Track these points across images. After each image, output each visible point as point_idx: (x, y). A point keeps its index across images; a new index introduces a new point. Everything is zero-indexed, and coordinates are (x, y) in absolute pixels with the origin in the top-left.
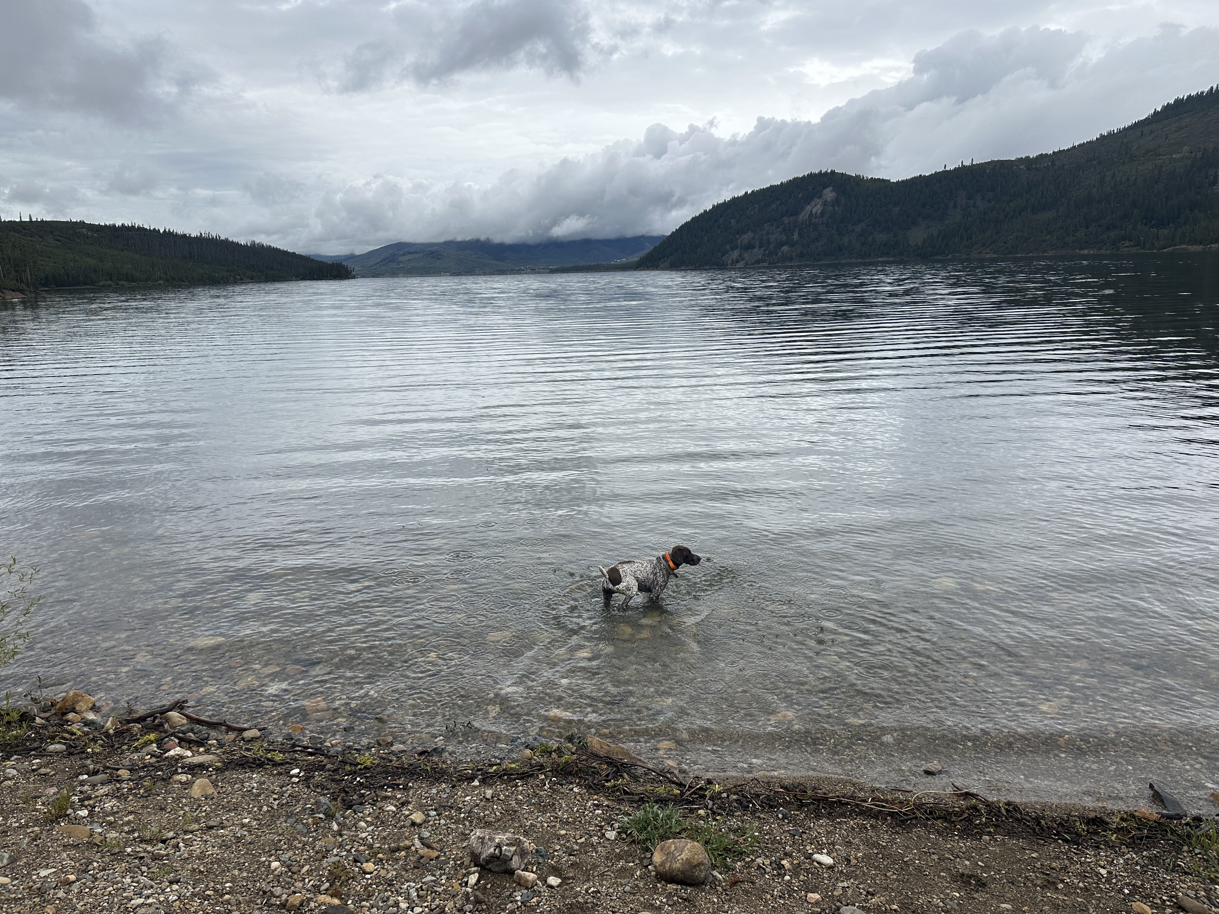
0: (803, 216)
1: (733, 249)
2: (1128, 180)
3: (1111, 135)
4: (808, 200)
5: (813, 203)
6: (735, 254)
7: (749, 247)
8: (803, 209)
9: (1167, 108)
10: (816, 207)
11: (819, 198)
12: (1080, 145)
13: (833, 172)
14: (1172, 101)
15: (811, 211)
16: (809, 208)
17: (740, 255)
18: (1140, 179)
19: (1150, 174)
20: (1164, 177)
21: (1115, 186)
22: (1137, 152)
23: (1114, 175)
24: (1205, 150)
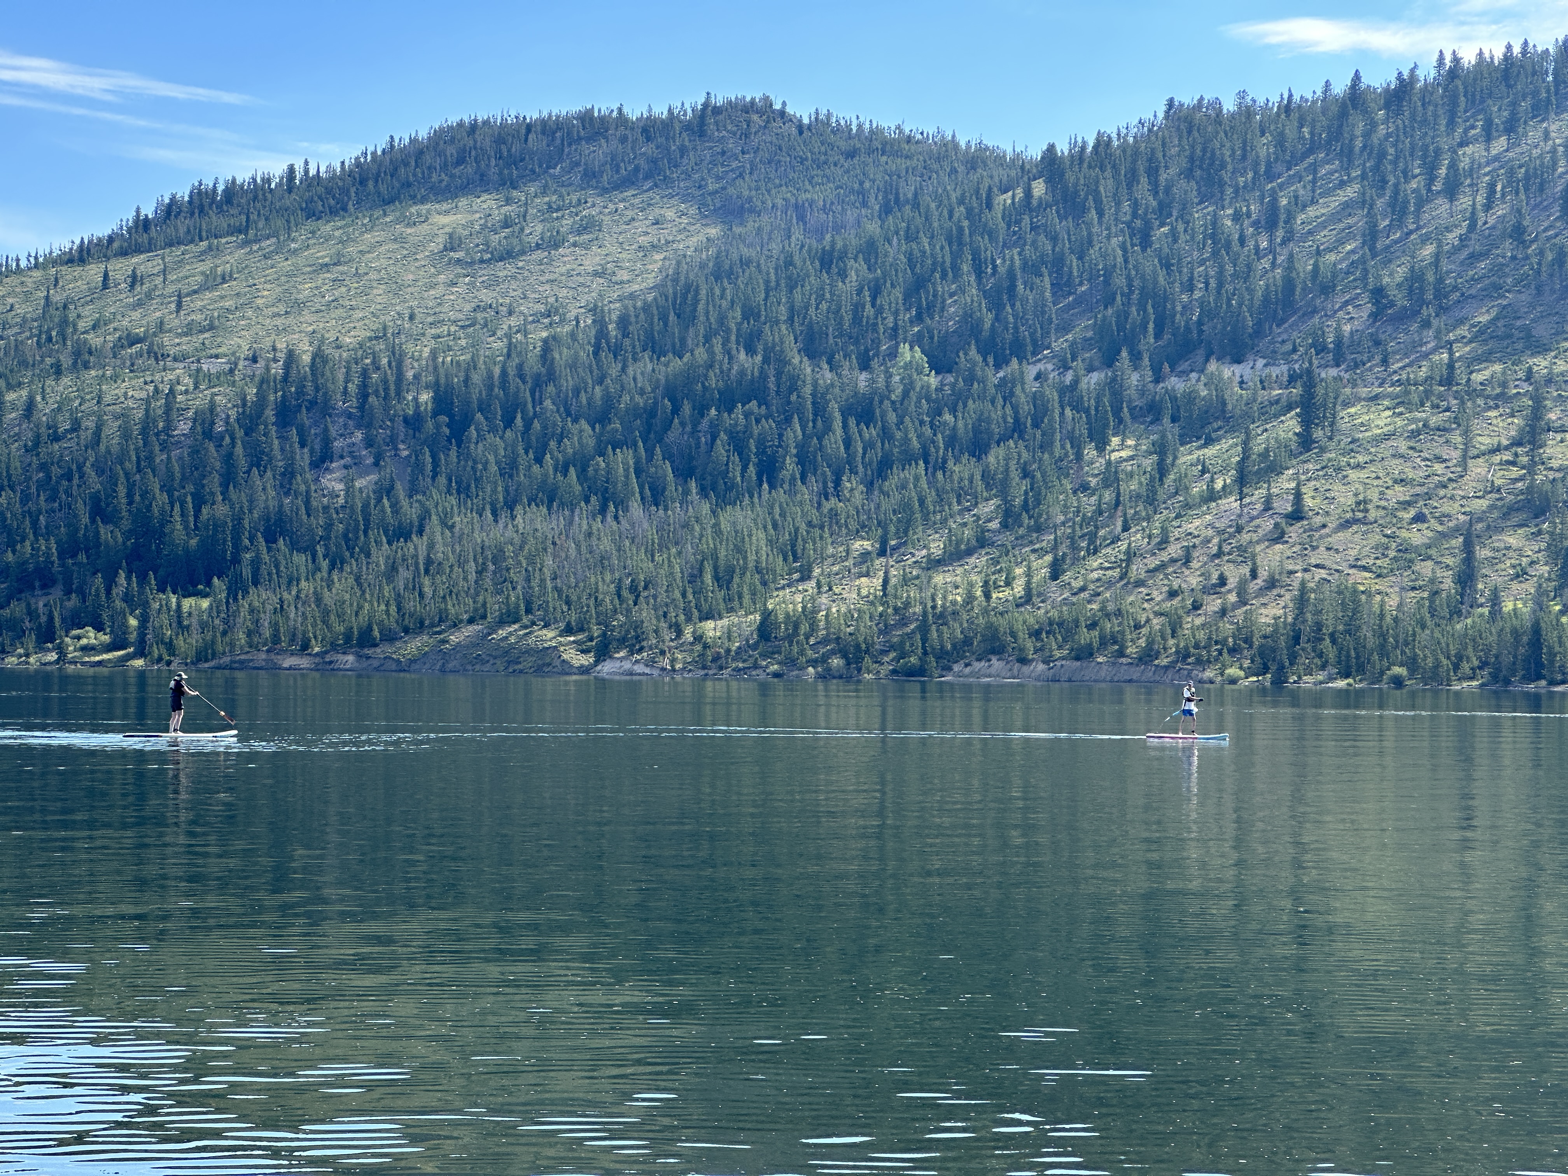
2: (76, 427)
9: (170, 210)
14: (183, 193)
18: (112, 428)
19: (139, 414)
20: (183, 427)
21: (37, 444)
22: (94, 340)
23: (30, 408)
24: (291, 357)
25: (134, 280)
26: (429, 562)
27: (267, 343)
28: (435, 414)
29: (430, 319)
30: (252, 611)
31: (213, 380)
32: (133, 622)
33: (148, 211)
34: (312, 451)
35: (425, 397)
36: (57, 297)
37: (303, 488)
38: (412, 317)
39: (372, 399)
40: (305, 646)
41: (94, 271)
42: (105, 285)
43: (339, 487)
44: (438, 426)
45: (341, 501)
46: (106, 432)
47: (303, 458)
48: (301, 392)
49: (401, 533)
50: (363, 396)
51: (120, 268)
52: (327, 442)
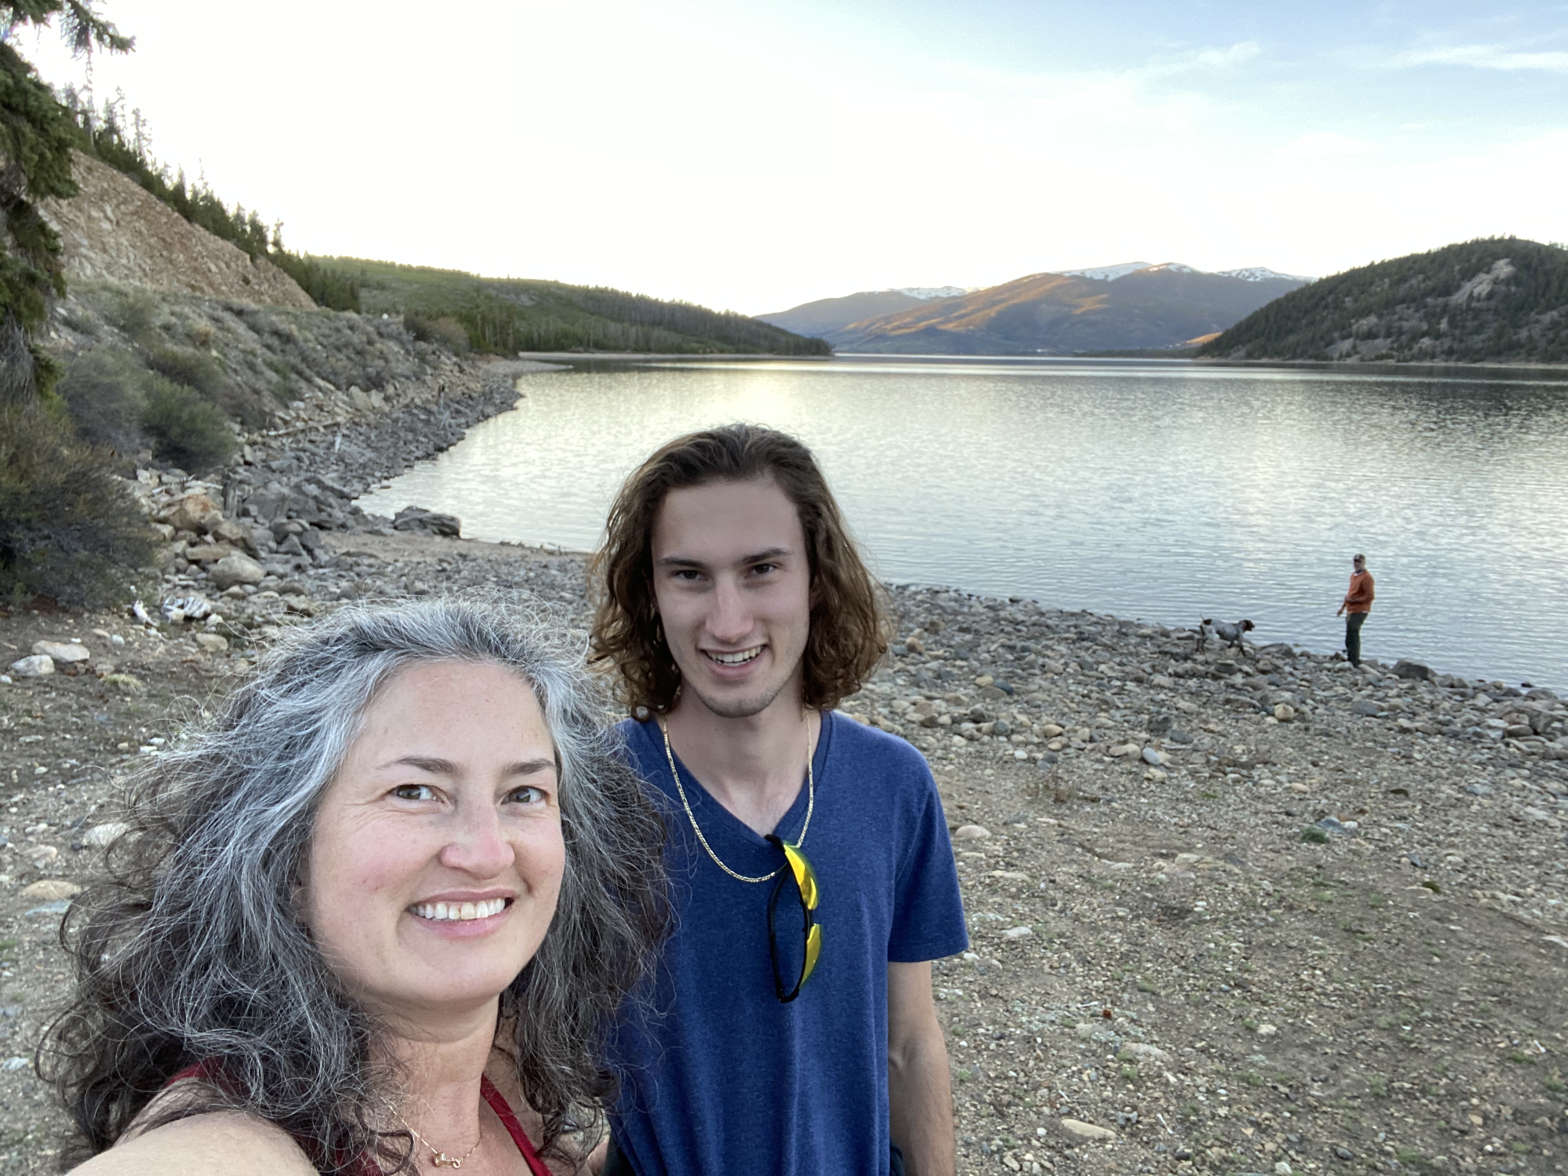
0: (1459, 298)
1: (1344, 338)
4: (1469, 274)
5: (1476, 280)
6: (1346, 345)
7: (1370, 335)
8: (1459, 287)
10: (1481, 285)
11: (1488, 272)
13: (1513, 239)
15: (1472, 293)
16: (1467, 287)
17: (1354, 347)
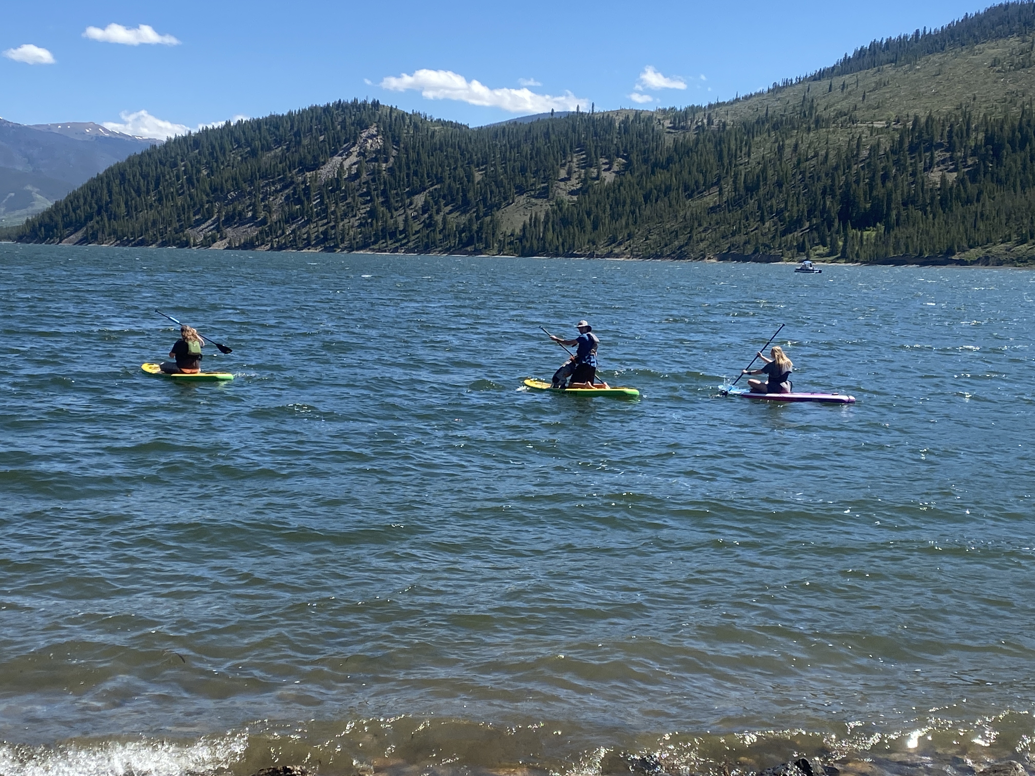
0: (327, 172)
3: (787, 85)
4: (336, 145)
5: (344, 152)
8: (326, 161)
9: (861, 53)
12: (746, 98)
13: (376, 104)
14: (867, 45)
15: (342, 165)
16: (337, 159)
18: (832, 154)
19: (844, 149)
20: (865, 153)
21: (799, 162)
22: (825, 115)
23: (796, 146)
24: (916, 120)
25: (844, 86)
26: (982, 215)
27: (905, 113)
28: (986, 145)
29: (983, 99)
30: (896, 237)
31: (879, 131)
32: (841, 243)
33: (850, 55)
34: (925, 162)
35: (981, 136)
36: (809, 96)
37: (920, 181)
38: (974, 99)
39: (955, 138)
40: (921, 254)
41: (825, 83)
42: (830, 90)
43: (938, 180)
44: (987, 150)
45: (939, 186)
46: (830, 156)
47: (921, 165)
48: (920, 136)
49: (968, 201)
50: (950, 137)
51: (837, 81)
52: (932, 158)
